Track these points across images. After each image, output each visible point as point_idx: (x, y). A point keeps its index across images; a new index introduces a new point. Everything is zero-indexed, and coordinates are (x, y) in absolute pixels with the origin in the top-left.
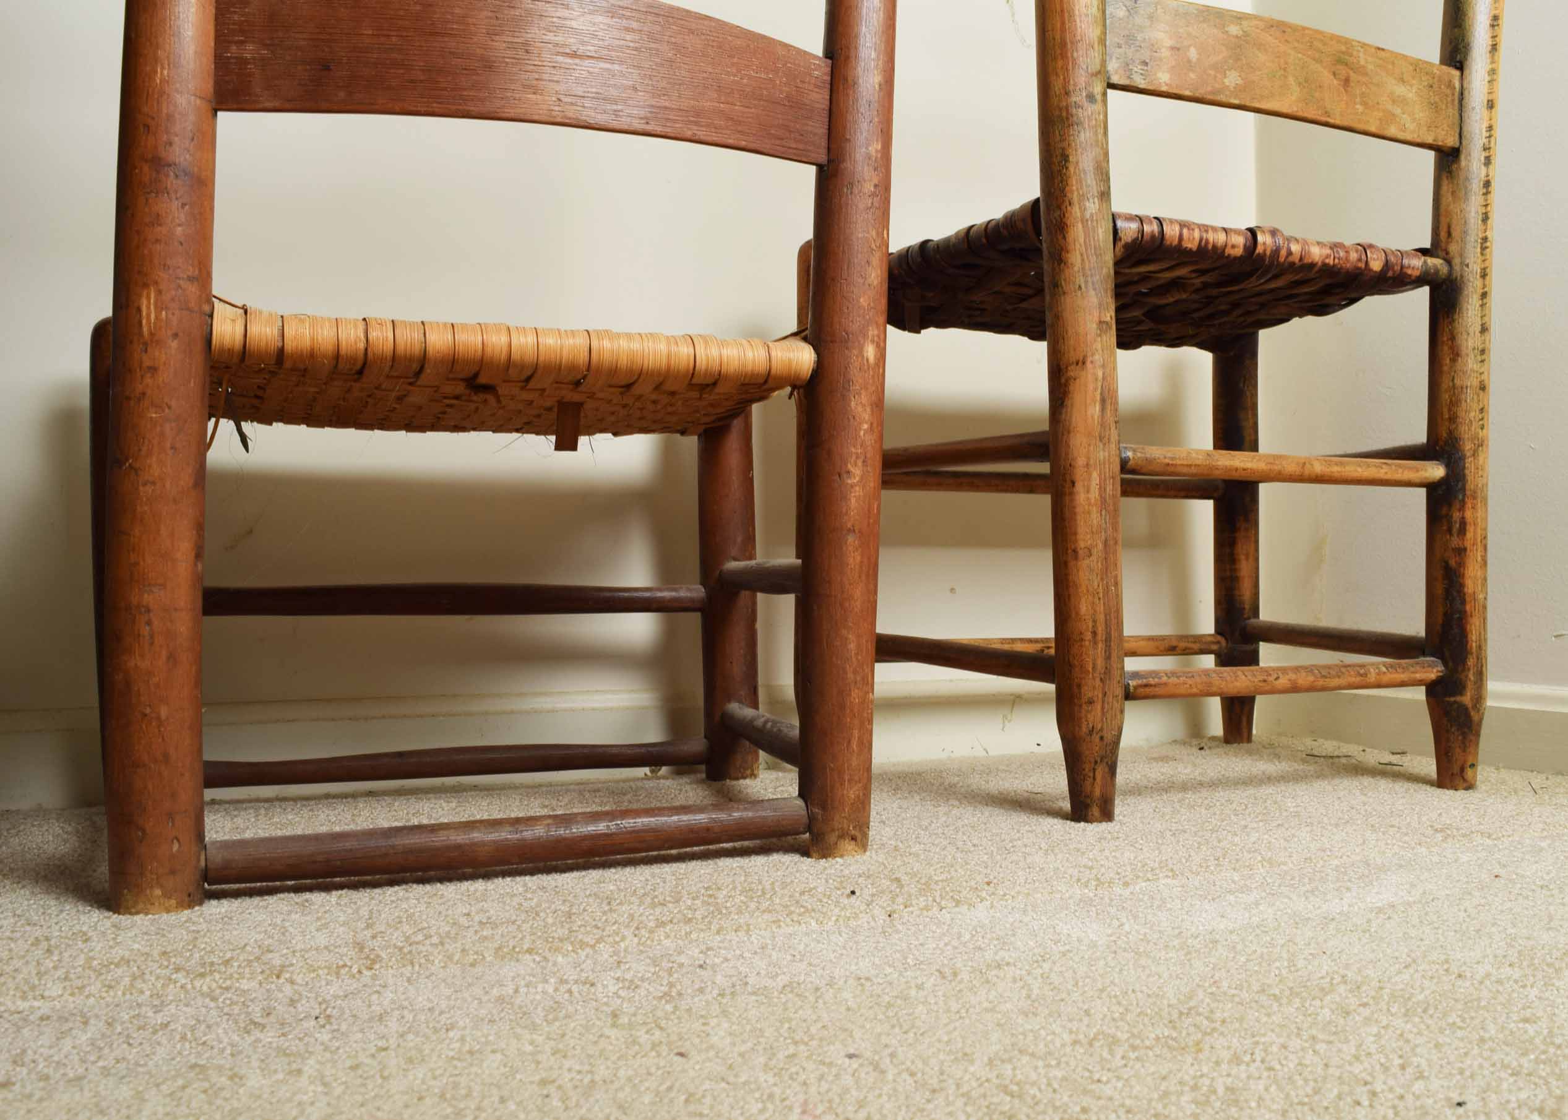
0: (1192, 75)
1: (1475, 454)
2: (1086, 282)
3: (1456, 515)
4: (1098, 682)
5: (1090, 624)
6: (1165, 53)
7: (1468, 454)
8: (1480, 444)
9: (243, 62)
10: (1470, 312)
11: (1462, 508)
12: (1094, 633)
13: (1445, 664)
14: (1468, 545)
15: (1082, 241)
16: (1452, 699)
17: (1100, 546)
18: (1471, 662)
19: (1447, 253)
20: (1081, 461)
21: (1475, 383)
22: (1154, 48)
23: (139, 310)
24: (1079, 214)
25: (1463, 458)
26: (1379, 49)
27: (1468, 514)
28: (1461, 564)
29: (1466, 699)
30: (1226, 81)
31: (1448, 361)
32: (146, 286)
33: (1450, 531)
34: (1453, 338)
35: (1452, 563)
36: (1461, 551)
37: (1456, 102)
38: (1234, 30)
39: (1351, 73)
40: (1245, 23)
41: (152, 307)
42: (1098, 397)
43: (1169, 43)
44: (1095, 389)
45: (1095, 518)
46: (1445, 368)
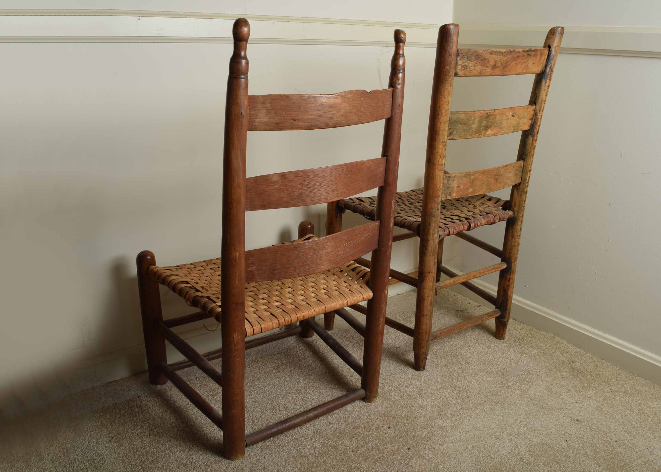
0: (461, 192)
1: (514, 262)
2: (432, 254)
3: (508, 277)
4: (426, 343)
5: (425, 331)
6: (455, 188)
7: (513, 262)
8: (516, 259)
9: (253, 271)
11: (510, 275)
12: (426, 333)
13: (501, 311)
14: (510, 284)
15: (432, 244)
16: (502, 320)
17: (429, 314)
18: (507, 311)
19: (514, 210)
20: (426, 295)
21: (517, 244)
22: (453, 188)
23: (234, 338)
24: (432, 238)
25: (511, 263)
26: (506, 166)
27: (511, 276)
28: (508, 288)
29: (505, 320)
30: (469, 191)
31: (510, 238)
32: (235, 332)
33: (506, 280)
34: (513, 232)
35: (506, 288)
36: (508, 285)
37: (522, 170)
38: (472, 177)
39: (498, 177)
40: (475, 175)
41: (237, 336)
42: (432, 280)
43: (456, 186)
44: (432, 279)
45: (429, 308)
46: (510, 240)
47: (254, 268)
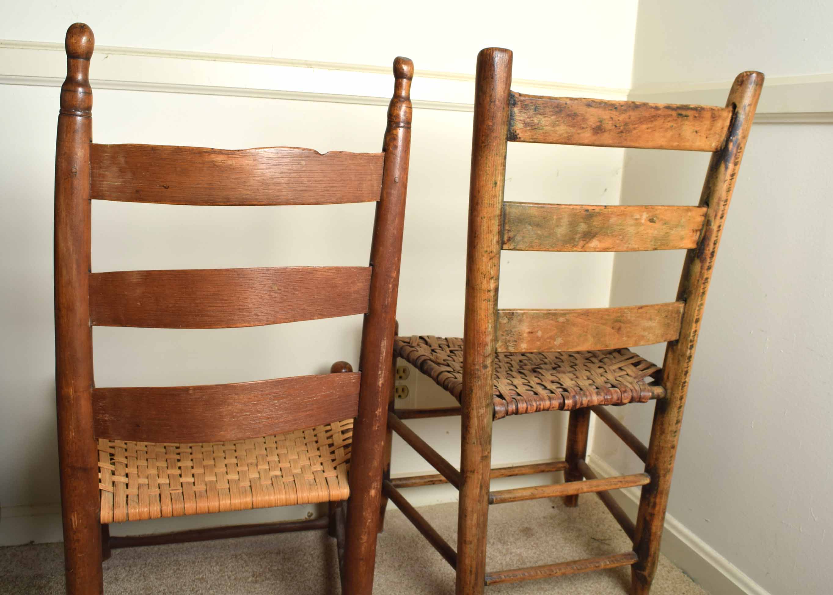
0: (538, 343)
1: (665, 475)
2: (477, 442)
3: (652, 500)
4: (471, 588)
5: (469, 568)
6: (525, 335)
7: (661, 475)
8: (668, 471)
9: (105, 421)
10: (673, 414)
11: (655, 497)
12: (471, 571)
13: (639, 557)
14: (656, 512)
15: (476, 425)
16: (640, 572)
17: (476, 541)
18: (650, 559)
19: (666, 386)
20: (469, 509)
21: (669, 445)
22: (520, 334)
23: (71, 520)
24: (476, 414)
25: (659, 477)
26: (641, 308)
27: (658, 500)
28: (652, 520)
29: (646, 573)
30: (555, 343)
31: (658, 434)
32: (73, 512)
33: (648, 505)
34: (662, 424)
35: (648, 518)
36: (652, 515)
37: (680, 318)
38: (561, 319)
39: (621, 324)
40: (567, 316)
41: (76, 519)
42: (479, 486)
43: (527, 330)
44: (478, 483)
45: (474, 530)
46: (657, 436)
47: (107, 417)
